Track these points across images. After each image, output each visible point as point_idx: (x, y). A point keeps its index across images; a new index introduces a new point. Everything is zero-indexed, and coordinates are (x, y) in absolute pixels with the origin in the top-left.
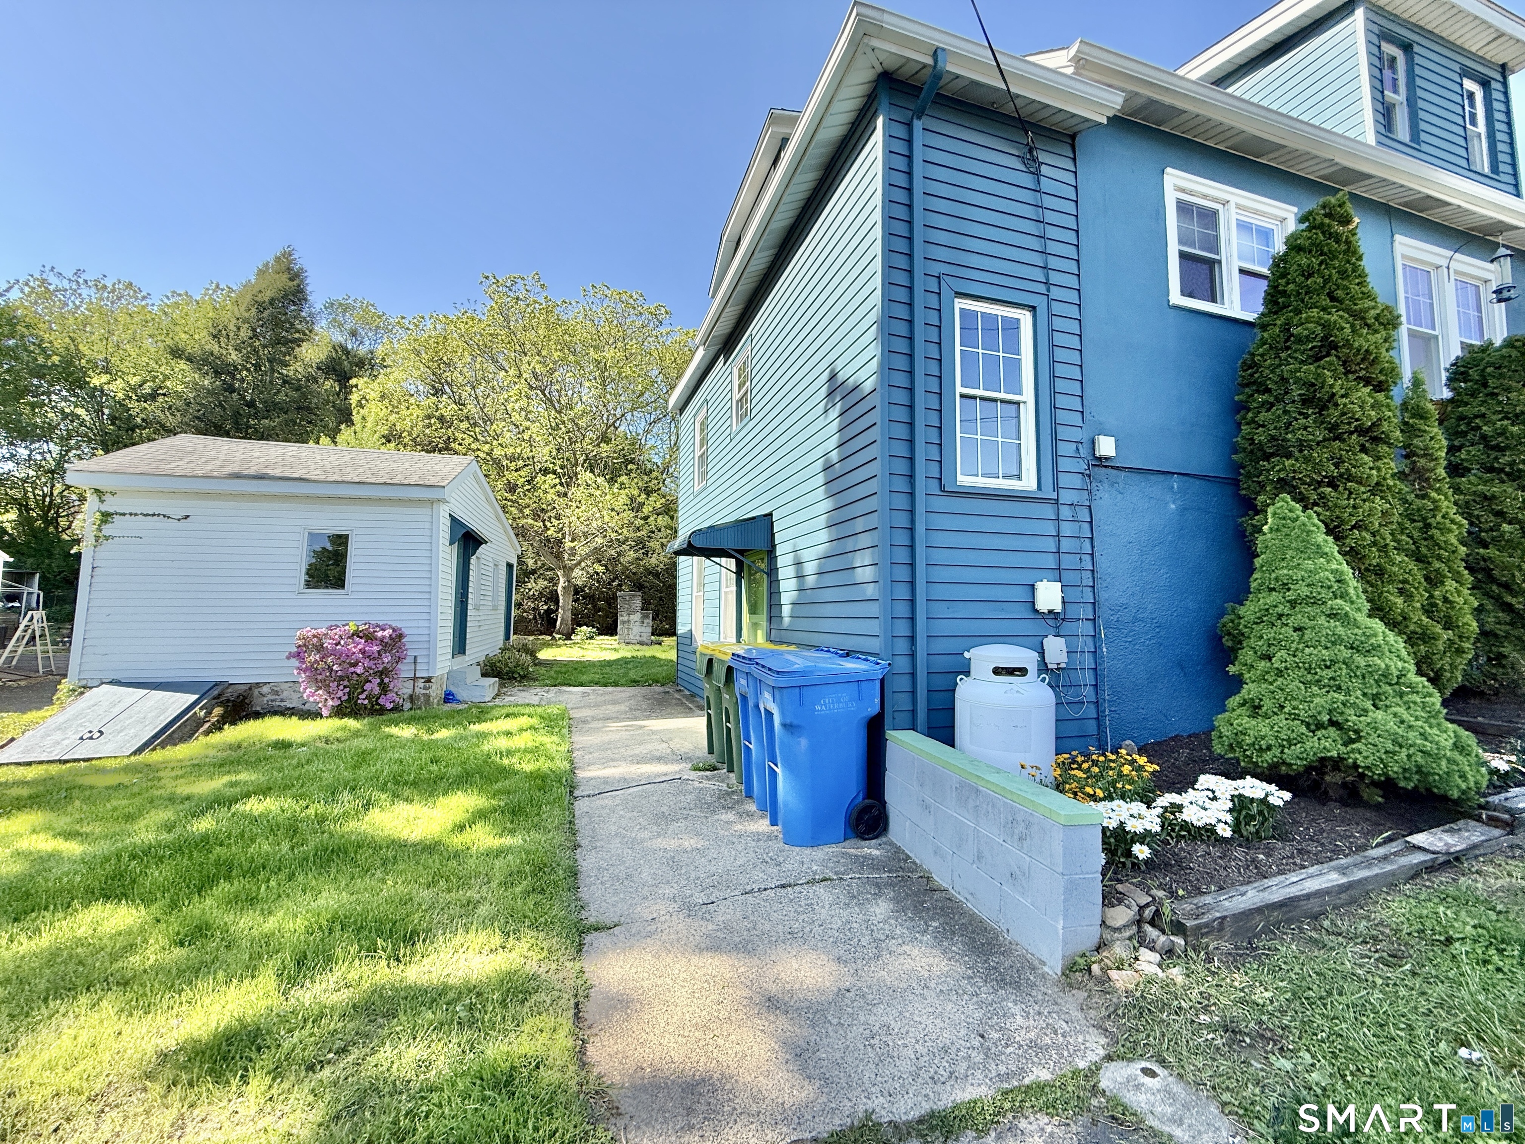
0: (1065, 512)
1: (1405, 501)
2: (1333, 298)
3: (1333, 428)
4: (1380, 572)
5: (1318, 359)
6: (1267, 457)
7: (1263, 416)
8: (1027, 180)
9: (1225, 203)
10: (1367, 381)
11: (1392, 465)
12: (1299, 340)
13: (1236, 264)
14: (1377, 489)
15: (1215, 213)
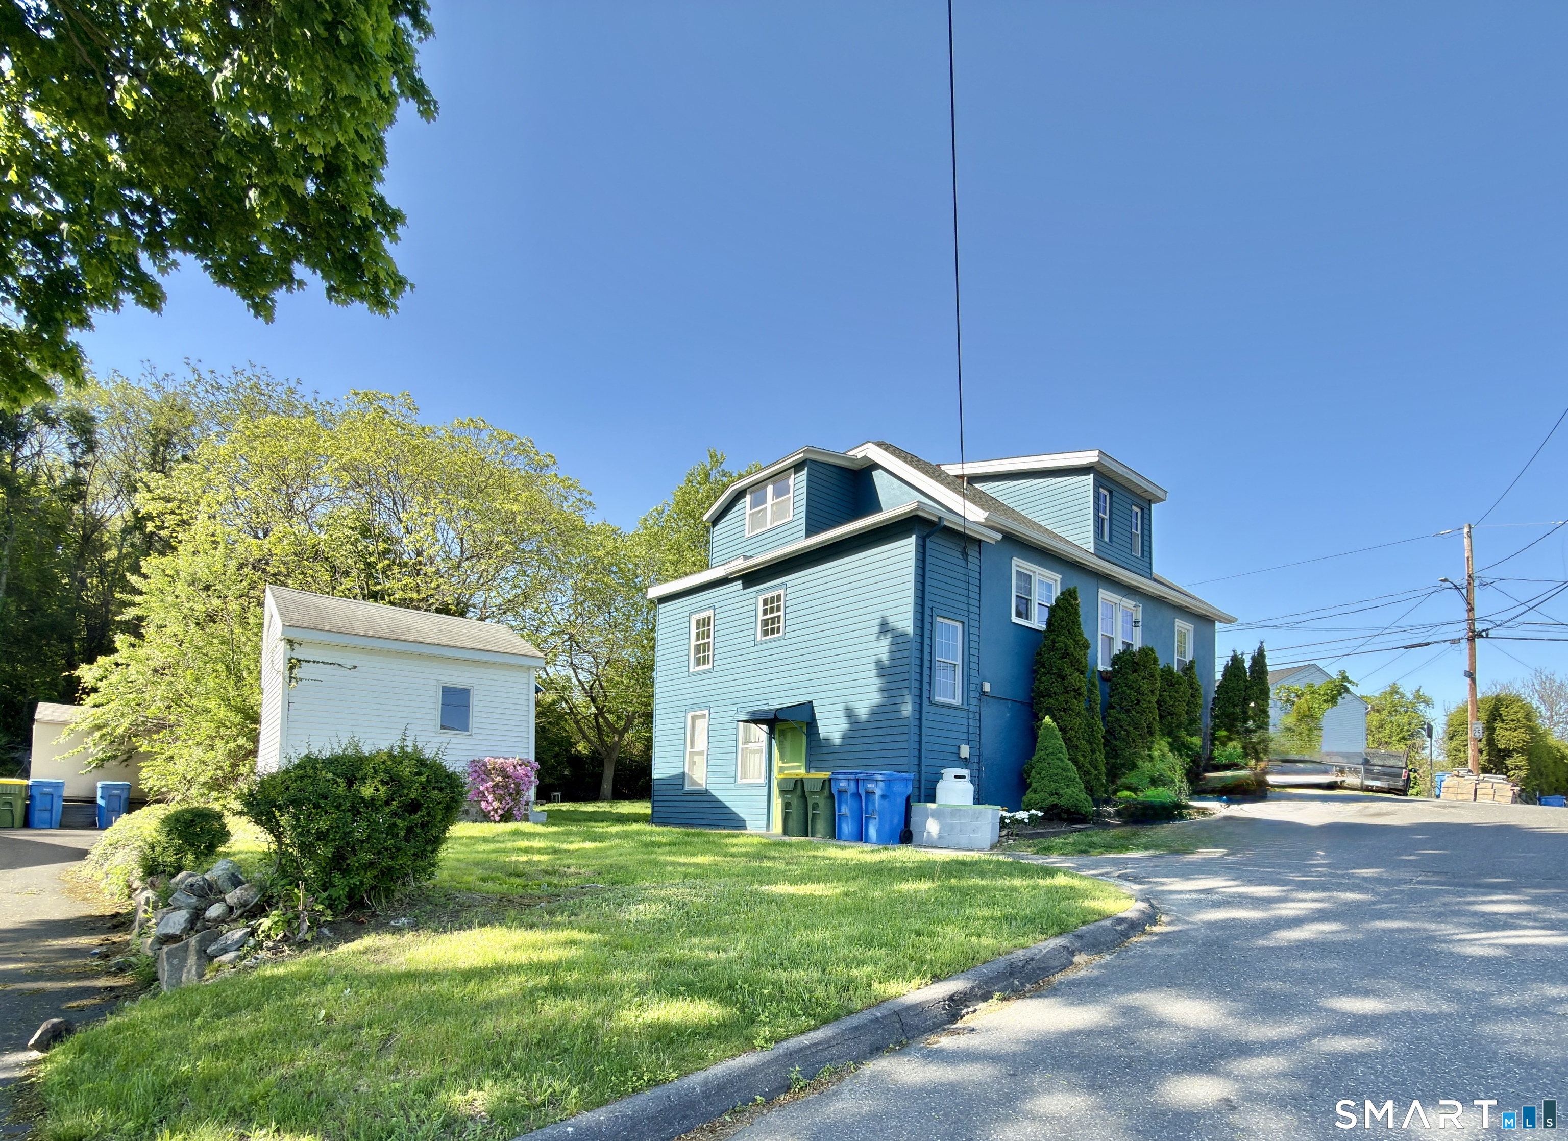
0: (971, 715)
1: (1087, 720)
2: (1069, 633)
3: (1066, 688)
4: (1077, 747)
5: (1063, 658)
6: (1043, 697)
7: (1043, 679)
8: (963, 563)
9: (1034, 572)
10: (1078, 670)
11: (1083, 705)
12: (1057, 649)
13: (1037, 601)
14: (1078, 714)
15: (1030, 576)
